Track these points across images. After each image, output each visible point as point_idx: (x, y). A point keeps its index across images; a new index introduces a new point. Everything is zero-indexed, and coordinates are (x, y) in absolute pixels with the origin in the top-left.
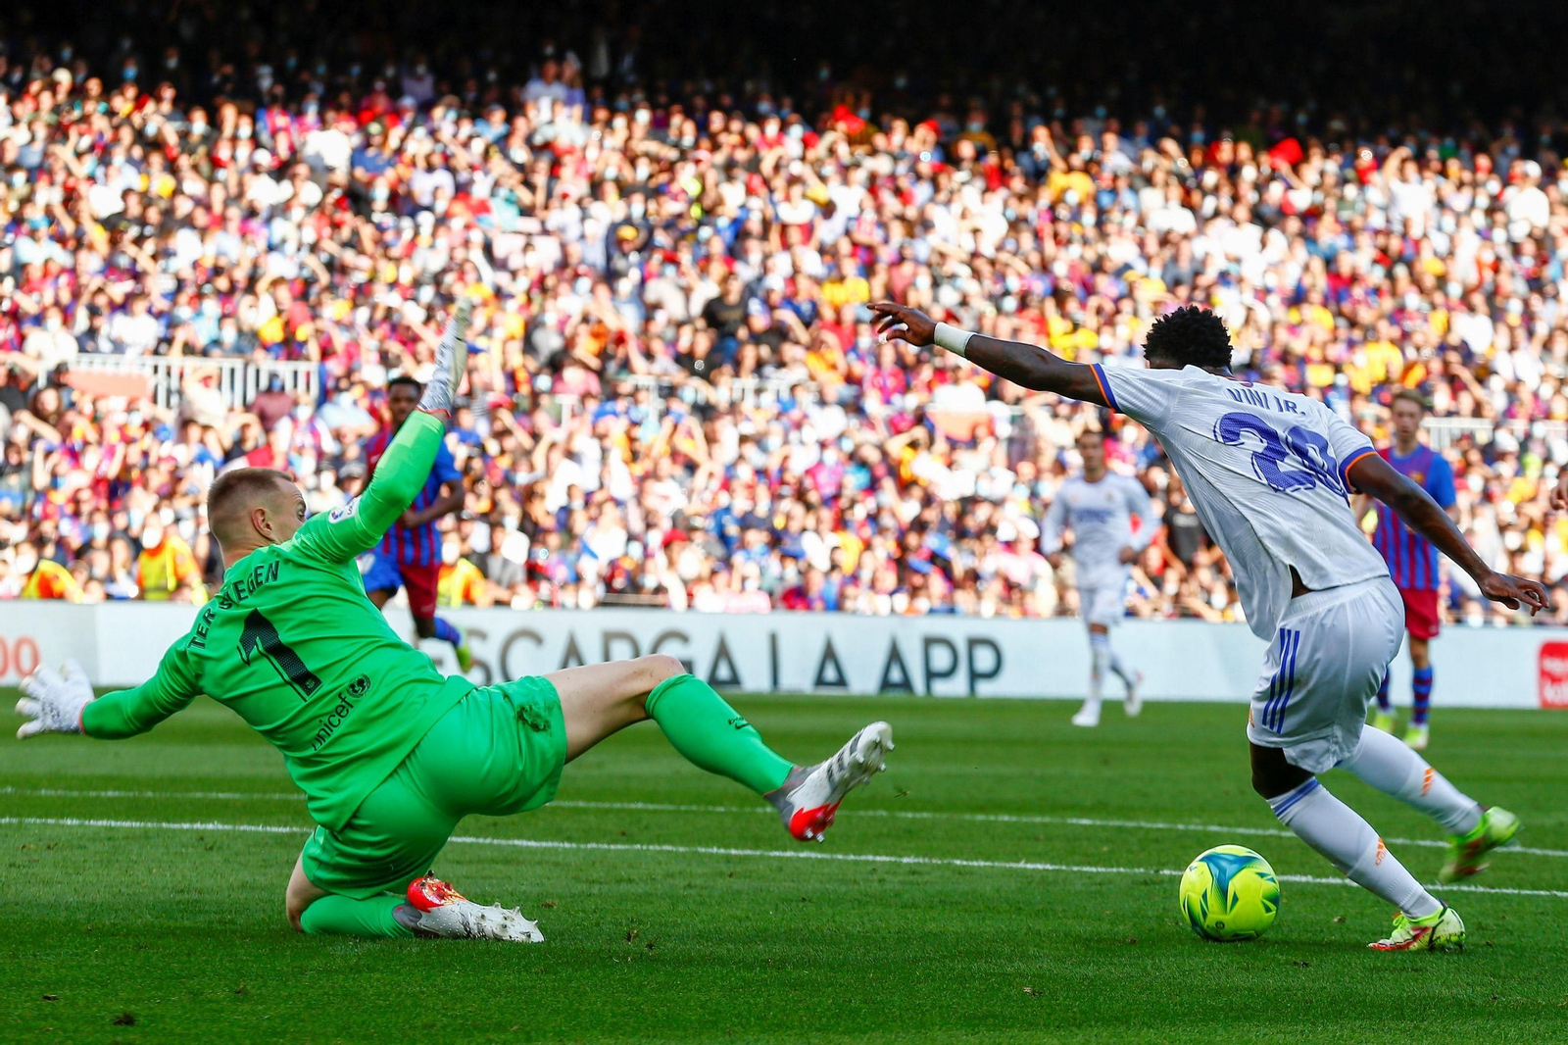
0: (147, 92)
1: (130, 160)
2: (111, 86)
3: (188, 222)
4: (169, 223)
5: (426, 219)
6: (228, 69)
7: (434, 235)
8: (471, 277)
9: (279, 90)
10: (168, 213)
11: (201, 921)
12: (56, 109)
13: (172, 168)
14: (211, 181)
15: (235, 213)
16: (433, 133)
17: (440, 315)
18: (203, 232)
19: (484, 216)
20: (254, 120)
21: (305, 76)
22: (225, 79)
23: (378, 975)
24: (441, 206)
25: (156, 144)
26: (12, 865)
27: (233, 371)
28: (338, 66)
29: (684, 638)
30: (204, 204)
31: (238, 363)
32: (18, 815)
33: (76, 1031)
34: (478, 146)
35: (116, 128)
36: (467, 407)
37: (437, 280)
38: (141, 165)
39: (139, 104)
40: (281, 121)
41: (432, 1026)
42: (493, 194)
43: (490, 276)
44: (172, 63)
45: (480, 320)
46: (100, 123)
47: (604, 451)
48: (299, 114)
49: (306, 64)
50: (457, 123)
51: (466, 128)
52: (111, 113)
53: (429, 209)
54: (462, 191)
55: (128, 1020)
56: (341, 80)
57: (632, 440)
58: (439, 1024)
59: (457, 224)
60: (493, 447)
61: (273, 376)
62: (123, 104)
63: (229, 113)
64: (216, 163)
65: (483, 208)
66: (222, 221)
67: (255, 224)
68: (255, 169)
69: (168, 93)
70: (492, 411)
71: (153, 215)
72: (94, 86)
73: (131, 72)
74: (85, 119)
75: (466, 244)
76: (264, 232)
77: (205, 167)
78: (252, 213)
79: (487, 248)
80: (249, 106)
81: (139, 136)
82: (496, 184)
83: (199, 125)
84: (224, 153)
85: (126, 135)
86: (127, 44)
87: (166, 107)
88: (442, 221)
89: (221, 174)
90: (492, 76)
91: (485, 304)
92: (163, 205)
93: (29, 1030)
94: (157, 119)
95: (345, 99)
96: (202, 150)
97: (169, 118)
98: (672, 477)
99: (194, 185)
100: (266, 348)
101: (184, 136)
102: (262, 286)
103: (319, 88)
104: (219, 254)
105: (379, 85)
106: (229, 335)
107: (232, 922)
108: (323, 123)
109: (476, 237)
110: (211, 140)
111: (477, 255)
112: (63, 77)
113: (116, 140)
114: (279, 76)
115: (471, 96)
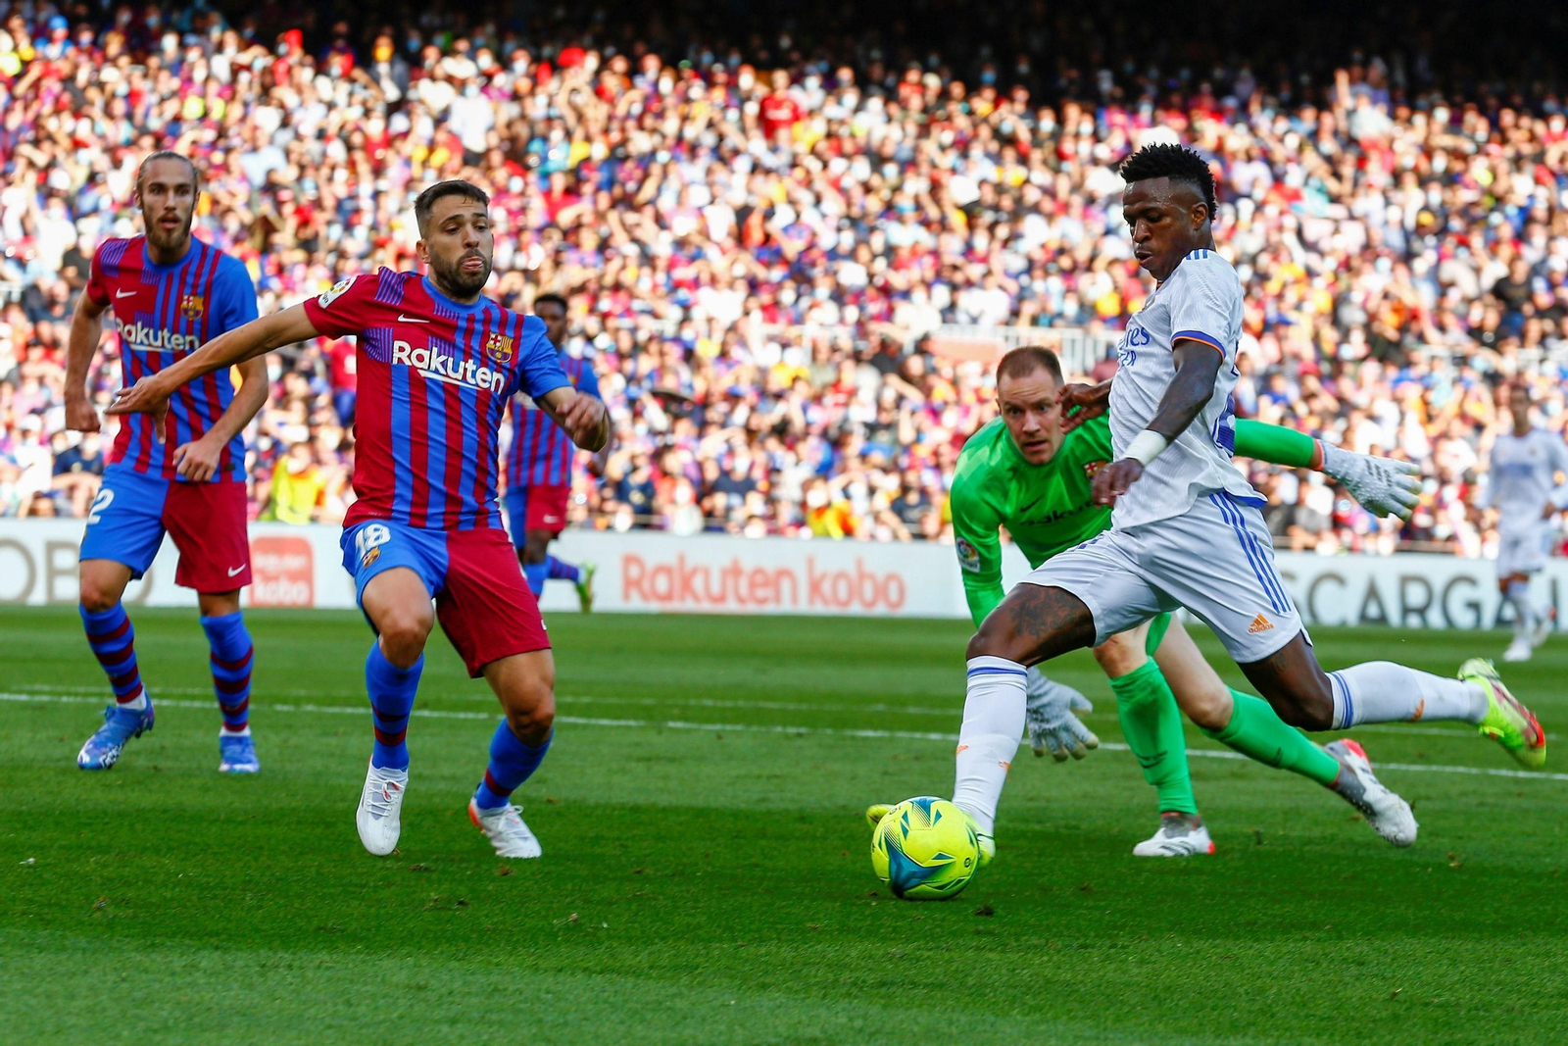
0: (1003, 95)
1: (988, 155)
2: (972, 89)
3: (1036, 209)
4: (1019, 211)
5: (1246, 207)
6: (1074, 74)
7: (1253, 219)
8: (1284, 256)
9: (1119, 92)
10: (1019, 201)
11: (1049, 827)
12: (925, 110)
13: (1023, 160)
14: (1057, 171)
15: (1077, 201)
16: (1252, 130)
17: (1256, 291)
18: (1050, 217)
19: (1297, 204)
20: (1095, 117)
21: (1141, 80)
22: (1071, 82)
23: (1204, 878)
24: (1259, 194)
25: (1009, 140)
26: (885, 773)
27: (1073, 341)
28: (1169, 69)
29: (1471, 581)
30: (1050, 192)
31: (1077, 333)
32: (890, 729)
33: (943, 920)
34: (1292, 141)
35: (975, 126)
36: (1280, 373)
37: (1253, 260)
38: (997, 159)
39: (996, 104)
40: (1119, 118)
41: (1255, 923)
42: (1306, 183)
43: (1301, 257)
44: (1023, 68)
45: (1291, 296)
46: (962, 122)
47: (1402, 414)
48: (1133, 113)
49: (1141, 69)
50: (1274, 121)
51: (1282, 125)
52: (970, 113)
53: (1249, 196)
54: (1278, 180)
55: (988, 912)
56: (1172, 82)
57: (1426, 403)
58: (1260, 922)
59: (1272, 210)
60: (1302, 409)
61: (1110, 347)
62: (982, 105)
63: (1073, 111)
64: (1061, 156)
65: (1295, 196)
66: (1065, 208)
67: (1095, 209)
68: (1095, 161)
69: (1021, 95)
70: (1300, 379)
71: (1007, 202)
72: (957, 89)
73: (989, 75)
74: (949, 118)
75: (1280, 229)
76: (1102, 216)
77: (1052, 160)
78: (1091, 200)
79: (1299, 233)
80: (1090, 106)
81: (997, 133)
82: (1309, 176)
83: (1047, 123)
84: (1068, 147)
85: (985, 132)
86: (985, 51)
87: (1020, 107)
88: (1259, 207)
89: (1067, 166)
90: (1305, 79)
91: (1297, 282)
92: (1015, 193)
93: (903, 917)
94: (1012, 118)
95: (1176, 99)
96: (1049, 146)
97: (1022, 117)
98: (1463, 437)
99: (1041, 176)
100: (1105, 320)
101: (1034, 131)
102: (1100, 264)
103: (1151, 90)
104: (1064, 236)
105: (1206, 87)
106: (1071, 308)
107: (1076, 828)
108: (1154, 122)
109: (1290, 222)
110: (1057, 136)
111: (1290, 239)
112: (933, 81)
113: (976, 136)
114: (1118, 80)
115: (1285, 94)
